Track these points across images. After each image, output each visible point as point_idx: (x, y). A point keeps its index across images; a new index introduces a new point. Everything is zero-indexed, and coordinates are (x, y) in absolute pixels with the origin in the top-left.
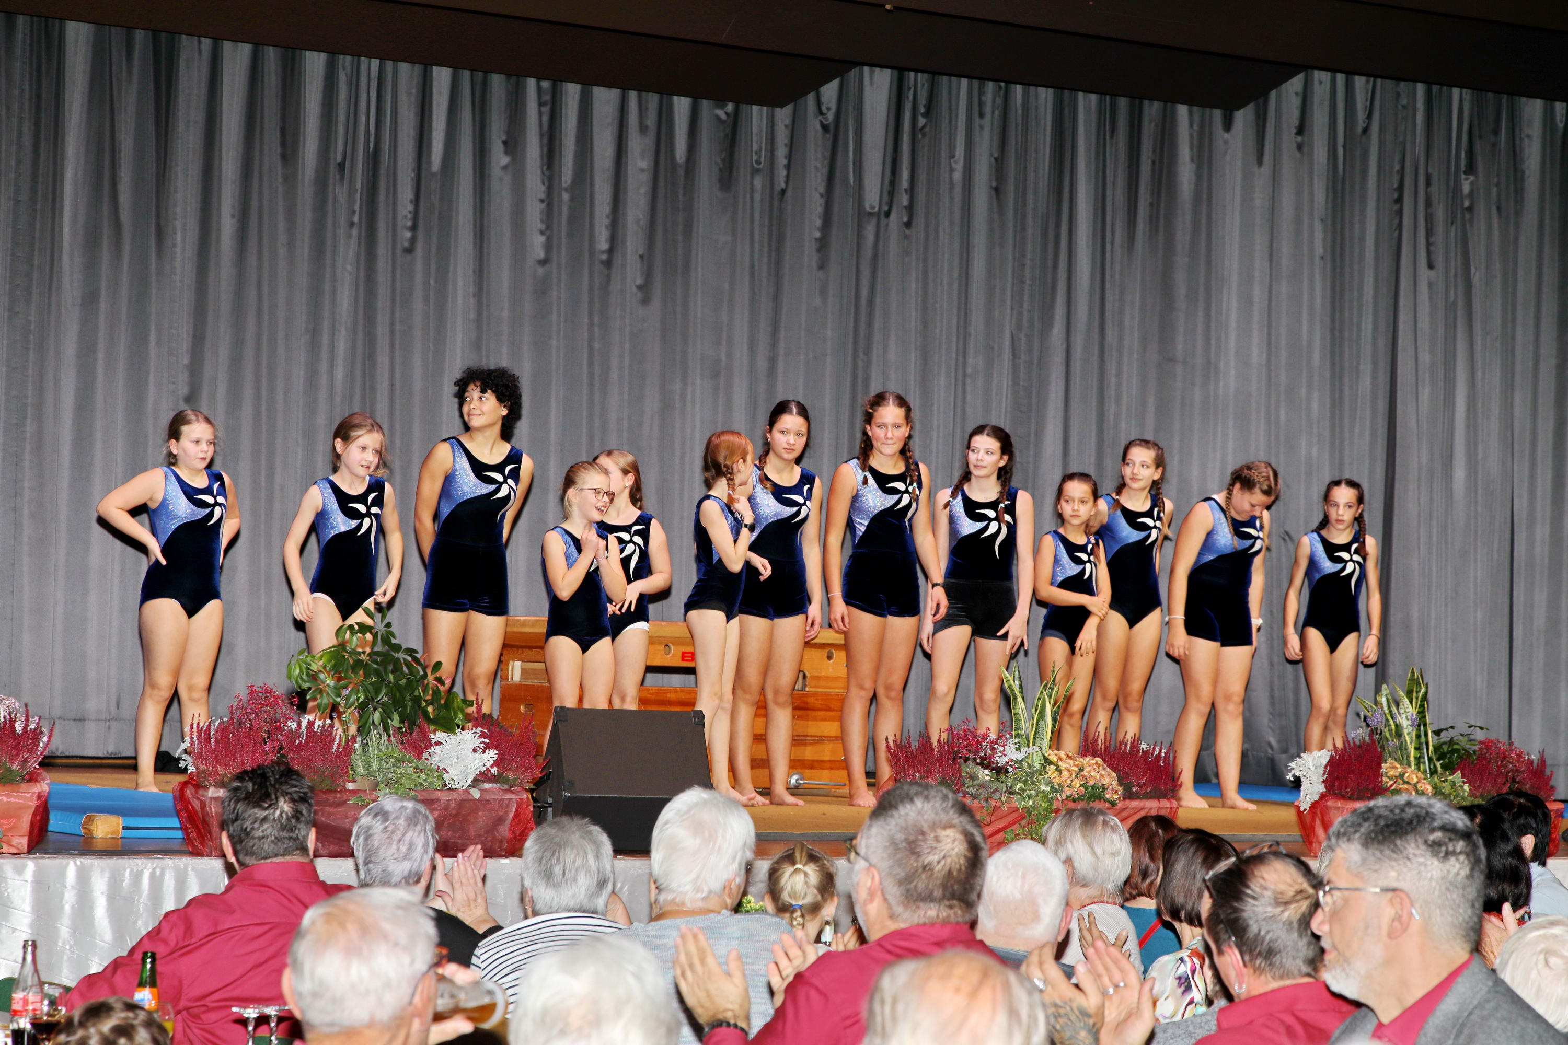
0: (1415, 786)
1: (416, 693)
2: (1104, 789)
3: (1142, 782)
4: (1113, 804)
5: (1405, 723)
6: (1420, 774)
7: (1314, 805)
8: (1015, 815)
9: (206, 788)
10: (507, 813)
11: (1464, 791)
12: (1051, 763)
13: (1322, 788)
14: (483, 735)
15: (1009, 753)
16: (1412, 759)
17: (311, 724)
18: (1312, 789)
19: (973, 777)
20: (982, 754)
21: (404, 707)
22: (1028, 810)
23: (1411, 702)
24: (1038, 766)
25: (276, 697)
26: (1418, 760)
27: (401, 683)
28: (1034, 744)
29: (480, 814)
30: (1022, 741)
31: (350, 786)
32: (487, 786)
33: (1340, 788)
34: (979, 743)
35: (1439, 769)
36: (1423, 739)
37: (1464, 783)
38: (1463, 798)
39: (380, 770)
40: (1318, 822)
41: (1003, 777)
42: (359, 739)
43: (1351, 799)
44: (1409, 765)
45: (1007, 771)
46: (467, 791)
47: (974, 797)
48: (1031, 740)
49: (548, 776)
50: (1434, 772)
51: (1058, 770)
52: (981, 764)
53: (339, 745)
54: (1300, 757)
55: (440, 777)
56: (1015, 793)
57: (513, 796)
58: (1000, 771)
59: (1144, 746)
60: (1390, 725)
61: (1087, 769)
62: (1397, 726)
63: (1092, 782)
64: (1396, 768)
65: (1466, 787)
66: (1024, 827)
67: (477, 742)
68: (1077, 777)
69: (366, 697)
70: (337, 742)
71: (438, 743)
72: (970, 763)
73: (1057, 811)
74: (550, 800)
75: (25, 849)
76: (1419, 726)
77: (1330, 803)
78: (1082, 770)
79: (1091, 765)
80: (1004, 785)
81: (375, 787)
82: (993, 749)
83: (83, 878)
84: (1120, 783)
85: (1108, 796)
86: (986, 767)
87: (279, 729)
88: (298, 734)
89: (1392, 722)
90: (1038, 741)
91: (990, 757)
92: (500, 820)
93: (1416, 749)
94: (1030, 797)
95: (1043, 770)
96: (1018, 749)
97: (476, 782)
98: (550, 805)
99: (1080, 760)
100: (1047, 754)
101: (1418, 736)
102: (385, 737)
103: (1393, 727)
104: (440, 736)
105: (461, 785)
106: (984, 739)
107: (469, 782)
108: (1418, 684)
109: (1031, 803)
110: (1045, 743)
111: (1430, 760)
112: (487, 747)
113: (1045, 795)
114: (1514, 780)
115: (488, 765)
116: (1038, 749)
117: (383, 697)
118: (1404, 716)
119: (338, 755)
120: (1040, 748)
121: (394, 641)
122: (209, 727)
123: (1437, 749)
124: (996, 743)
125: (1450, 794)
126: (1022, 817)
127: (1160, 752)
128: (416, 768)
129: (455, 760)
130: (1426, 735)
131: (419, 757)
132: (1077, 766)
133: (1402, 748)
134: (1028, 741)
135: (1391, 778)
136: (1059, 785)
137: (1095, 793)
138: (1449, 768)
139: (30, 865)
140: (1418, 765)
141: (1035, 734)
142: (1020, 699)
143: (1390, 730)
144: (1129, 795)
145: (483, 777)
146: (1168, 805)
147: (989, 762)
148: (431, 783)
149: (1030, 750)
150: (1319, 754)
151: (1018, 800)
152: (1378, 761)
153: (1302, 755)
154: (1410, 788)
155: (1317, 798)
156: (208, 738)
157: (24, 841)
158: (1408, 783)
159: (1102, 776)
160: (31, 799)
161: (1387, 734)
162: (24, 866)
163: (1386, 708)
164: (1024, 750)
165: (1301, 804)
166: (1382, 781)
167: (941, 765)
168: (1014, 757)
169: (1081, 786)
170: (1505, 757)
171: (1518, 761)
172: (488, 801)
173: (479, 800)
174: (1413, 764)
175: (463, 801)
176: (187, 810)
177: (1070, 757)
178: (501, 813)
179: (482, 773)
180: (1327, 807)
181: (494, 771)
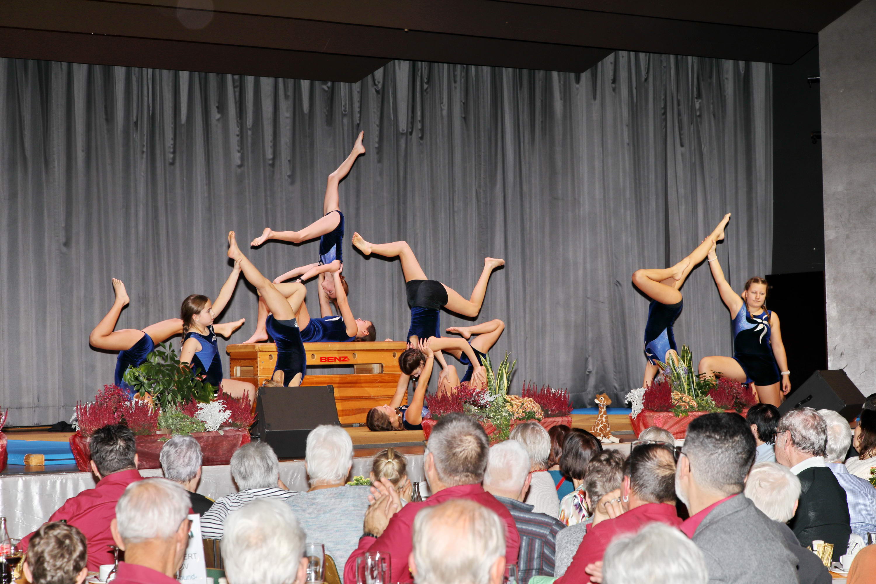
0: (688, 403)
1: (189, 384)
2: (535, 413)
3: (553, 408)
4: (539, 421)
5: (681, 372)
6: (690, 397)
7: (639, 415)
8: (491, 429)
9: (86, 438)
10: (237, 442)
11: (712, 404)
12: (507, 402)
13: (642, 407)
14: (223, 404)
15: (487, 398)
16: (686, 390)
17: (137, 403)
18: (637, 407)
19: (469, 411)
20: (473, 399)
21: (183, 391)
22: (498, 426)
23: (684, 362)
24: (501, 403)
26: (689, 390)
27: (181, 379)
28: (499, 393)
29: (224, 443)
30: (492, 392)
31: (158, 433)
32: (227, 429)
33: (651, 406)
34: (471, 393)
35: (700, 394)
36: (691, 380)
37: (712, 400)
38: (712, 408)
39: (173, 424)
40: (641, 424)
41: (484, 410)
42: (161, 409)
43: (657, 411)
44: (685, 393)
45: (486, 407)
46: (217, 432)
48: (497, 391)
49: (257, 422)
50: (697, 396)
51: (512, 405)
52: (473, 404)
53: (151, 413)
54: (631, 392)
55: (203, 425)
56: (490, 418)
57: (240, 433)
58: (482, 407)
59: (553, 391)
60: (674, 374)
61: (525, 404)
62: (677, 374)
63: (528, 410)
64: (678, 395)
65: (714, 402)
66: (496, 434)
67: (221, 407)
68: (521, 408)
69: (164, 388)
70: (150, 411)
71: (201, 409)
72: (468, 404)
73: (512, 425)
74: (259, 434)
76: (689, 373)
77: (647, 414)
78: (523, 404)
79: (527, 402)
80: (485, 414)
81: (171, 432)
82: (478, 396)
83: (27, 486)
84: (542, 410)
85: (537, 417)
86: (475, 406)
87: (121, 406)
88: (130, 408)
89: (675, 372)
90: (500, 391)
91: (477, 400)
93: (688, 385)
94: (498, 419)
95: (504, 405)
96: (491, 396)
97: (221, 427)
98: (259, 437)
99: (522, 400)
100: (505, 398)
101: (688, 379)
102: (174, 407)
103: (676, 375)
104: (202, 405)
105: (214, 429)
106: (473, 392)
107: (218, 427)
108: (687, 352)
109: (499, 422)
110: (504, 392)
111: (695, 390)
112: (226, 409)
113: (506, 418)
114: (737, 398)
115: (227, 418)
116: (501, 395)
117: (173, 387)
118: (681, 369)
119: (151, 418)
120: (502, 394)
121: (176, 359)
122: (86, 407)
123: (698, 384)
124: (480, 393)
125: (706, 406)
126: (495, 430)
127: (561, 393)
128: (191, 422)
129: (210, 417)
130: (692, 378)
131: (192, 416)
132: (521, 402)
133: (681, 384)
134: (496, 391)
135: (676, 400)
136: (512, 412)
137: (530, 416)
138: (705, 393)
139: (0, 482)
140: (689, 393)
141: (499, 388)
142: (490, 371)
143: (674, 376)
144: (547, 416)
146: (567, 419)
147: (477, 403)
148: (199, 429)
149: (497, 396)
150: (640, 390)
151: (492, 421)
152: (670, 392)
153: (632, 391)
154: (686, 404)
155: (640, 412)
156: (86, 412)
158: (685, 402)
159: (533, 407)
161: (673, 378)
163: (672, 365)
164: (494, 396)
165: (632, 415)
166: (671, 402)
167: (453, 406)
168: (489, 400)
169: (523, 412)
170: (732, 386)
171: (738, 388)
172: (228, 436)
173: (224, 436)
174: (686, 392)
175: (215, 437)
176: (77, 449)
177: (517, 398)
178: (235, 442)
179: (224, 423)
180: (645, 416)
181: (230, 421)
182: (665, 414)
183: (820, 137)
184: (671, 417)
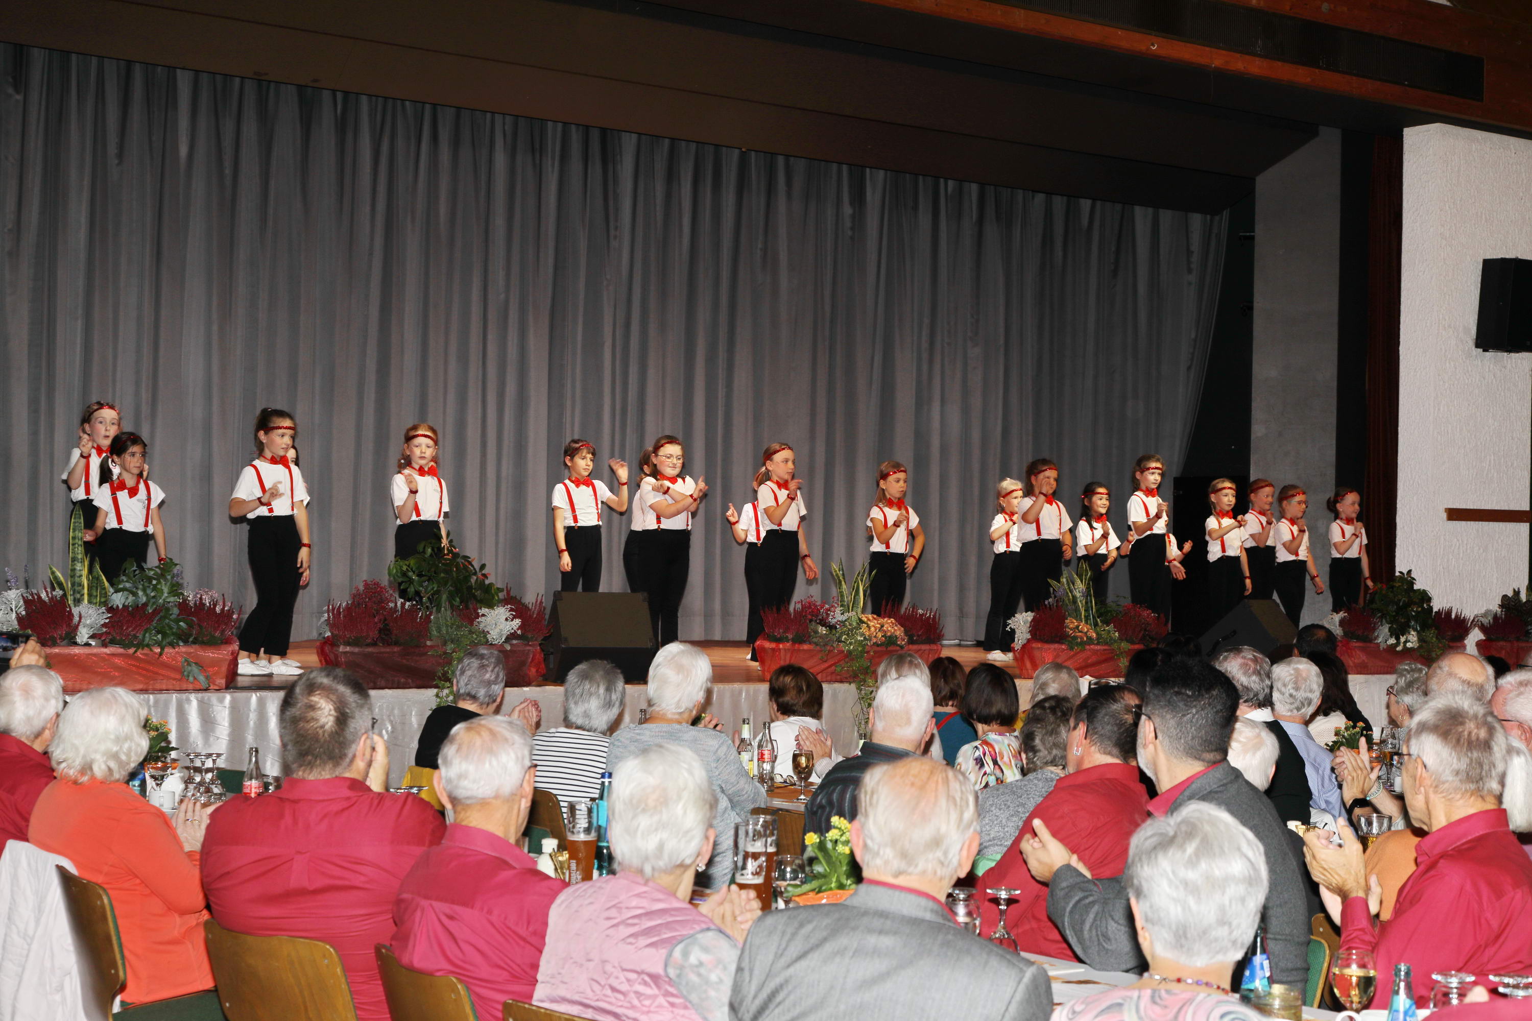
1: (470, 584)
2: (896, 638)
3: (920, 633)
5: (1078, 595)
6: (1088, 627)
7: (1024, 646)
8: (842, 655)
9: (339, 646)
10: (527, 659)
11: (1115, 637)
12: (863, 622)
13: (1029, 636)
14: (511, 610)
15: (837, 616)
16: (1083, 617)
18: (1022, 637)
19: (816, 632)
20: (821, 617)
21: (462, 592)
22: (849, 652)
24: (855, 624)
25: (381, 588)
26: (1087, 618)
27: (459, 577)
28: (852, 611)
30: (845, 609)
31: (429, 643)
32: (515, 642)
33: (1040, 636)
34: (820, 611)
35: (1100, 623)
37: (1115, 631)
38: (1115, 641)
39: (447, 633)
40: (1026, 657)
41: (834, 631)
42: (433, 614)
43: (1047, 642)
44: (1081, 620)
45: (836, 628)
47: (816, 644)
48: (851, 608)
49: (550, 636)
50: (1096, 625)
51: (868, 627)
52: (820, 624)
53: (421, 618)
56: (841, 641)
57: (531, 648)
58: (832, 627)
59: (920, 611)
60: (1070, 596)
61: (885, 626)
63: (889, 634)
64: (1073, 623)
65: (1117, 634)
67: (508, 614)
68: (879, 631)
70: (420, 616)
71: (483, 615)
72: (813, 623)
74: (552, 650)
75: (224, 686)
77: (1034, 645)
78: (882, 626)
79: (888, 623)
80: (834, 637)
82: (828, 615)
83: (261, 703)
84: (906, 632)
86: (823, 625)
87: (384, 608)
88: (395, 609)
89: (1070, 594)
90: (855, 609)
91: (826, 619)
92: (523, 663)
93: (1085, 611)
94: (851, 644)
95: (858, 627)
96: (843, 614)
97: (508, 639)
98: (552, 653)
100: (860, 617)
101: (1086, 603)
102: (449, 613)
103: (1072, 598)
104: (484, 610)
105: (498, 641)
106: (821, 608)
107: (503, 640)
109: (851, 647)
110: (859, 610)
111: (1094, 617)
112: (515, 617)
113: (860, 643)
114: (1146, 630)
115: (515, 628)
116: (854, 613)
118: (1078, 591)
119: (421, 624)
120: (856, 613)
122: (339, 607)
124: (829, 610)
125: (1107, 639)
126: (846, 657)
127: (930, 615)
128: (470, 631)
129: (494, 626)
131: (472, 624)
132: (880, 624)
133: (1077, 610)
134: (849, 609)
135: (1071, 629)
136: (869, 636)
137: (890, 641)
139: (228, 698)
140: (1087, 620)
142: (843, 583)
143: (1069, 599)
144: (911, 642)
145: (512, 636)
146: (935, 648)
147: (825, 622)
149: (850, 614)
150: (1027, 614)
152: (1064, 618)
154: (1082, 635)
155: (1025, 642)
156: (339, 614)
157: (223, 682)
158: (1081, 632)
159: (895, 630)
160: (227, 655)
161: (1068, 602)
162: (224, 698)
163: (1067, 586)
164: (846, 614)
166: (1065, 631)
167: (796, 625)
168: (840, 619)
169: (882, 636)
170: (1140, 615)
171: (1148, 618)
172: (515, 651)
173: (510, 651)
174: (1084, 620)
177: (875, 619)
178: (523, 659)
179: (511, 634)
180: (1032, 648)
181: (519, 632)
182: (1056, 646)
183: (1251, 308)
184: (1064, 650)
